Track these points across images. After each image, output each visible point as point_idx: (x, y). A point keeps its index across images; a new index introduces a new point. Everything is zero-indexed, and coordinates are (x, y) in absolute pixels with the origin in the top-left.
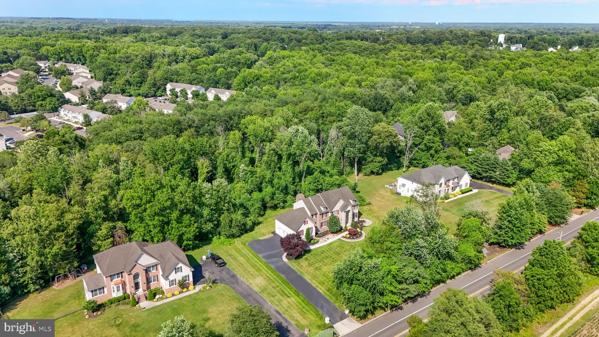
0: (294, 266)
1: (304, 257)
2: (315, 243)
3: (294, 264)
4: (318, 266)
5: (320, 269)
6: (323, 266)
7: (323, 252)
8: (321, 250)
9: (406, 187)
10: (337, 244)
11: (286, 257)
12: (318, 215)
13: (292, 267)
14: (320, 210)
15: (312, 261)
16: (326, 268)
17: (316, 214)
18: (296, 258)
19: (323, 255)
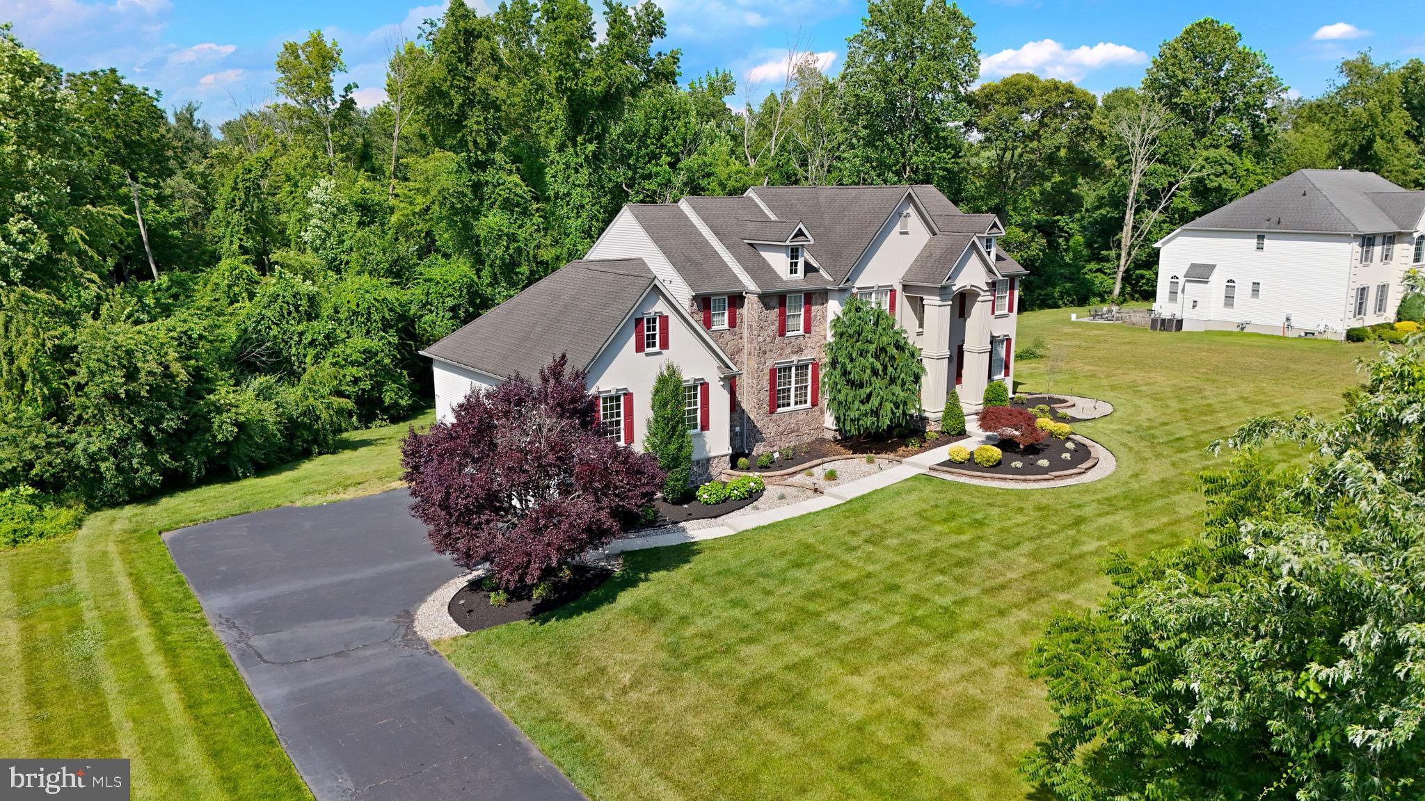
0: (507, 681)
1: (626, 599)
2: (724, 506)
3: (513, 662)
4: (774, 666)
5: (796, 698)
6: (832, 668)
7: (804, 557)
8: (789, 543)
9: (1217, 281)
10: (912, 502)
11: (453, 608)
12: (751, 310)
13: (487, 686)
14: (761, 271)
15: (701, 624)
16: (862, 683)
17: (736, 300)
18: (542, 612)
19: (809, 579)
